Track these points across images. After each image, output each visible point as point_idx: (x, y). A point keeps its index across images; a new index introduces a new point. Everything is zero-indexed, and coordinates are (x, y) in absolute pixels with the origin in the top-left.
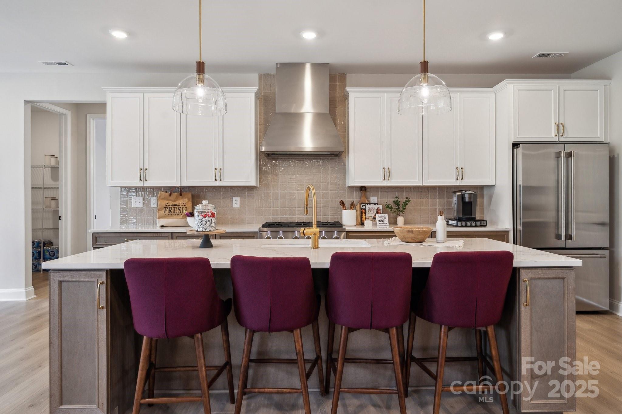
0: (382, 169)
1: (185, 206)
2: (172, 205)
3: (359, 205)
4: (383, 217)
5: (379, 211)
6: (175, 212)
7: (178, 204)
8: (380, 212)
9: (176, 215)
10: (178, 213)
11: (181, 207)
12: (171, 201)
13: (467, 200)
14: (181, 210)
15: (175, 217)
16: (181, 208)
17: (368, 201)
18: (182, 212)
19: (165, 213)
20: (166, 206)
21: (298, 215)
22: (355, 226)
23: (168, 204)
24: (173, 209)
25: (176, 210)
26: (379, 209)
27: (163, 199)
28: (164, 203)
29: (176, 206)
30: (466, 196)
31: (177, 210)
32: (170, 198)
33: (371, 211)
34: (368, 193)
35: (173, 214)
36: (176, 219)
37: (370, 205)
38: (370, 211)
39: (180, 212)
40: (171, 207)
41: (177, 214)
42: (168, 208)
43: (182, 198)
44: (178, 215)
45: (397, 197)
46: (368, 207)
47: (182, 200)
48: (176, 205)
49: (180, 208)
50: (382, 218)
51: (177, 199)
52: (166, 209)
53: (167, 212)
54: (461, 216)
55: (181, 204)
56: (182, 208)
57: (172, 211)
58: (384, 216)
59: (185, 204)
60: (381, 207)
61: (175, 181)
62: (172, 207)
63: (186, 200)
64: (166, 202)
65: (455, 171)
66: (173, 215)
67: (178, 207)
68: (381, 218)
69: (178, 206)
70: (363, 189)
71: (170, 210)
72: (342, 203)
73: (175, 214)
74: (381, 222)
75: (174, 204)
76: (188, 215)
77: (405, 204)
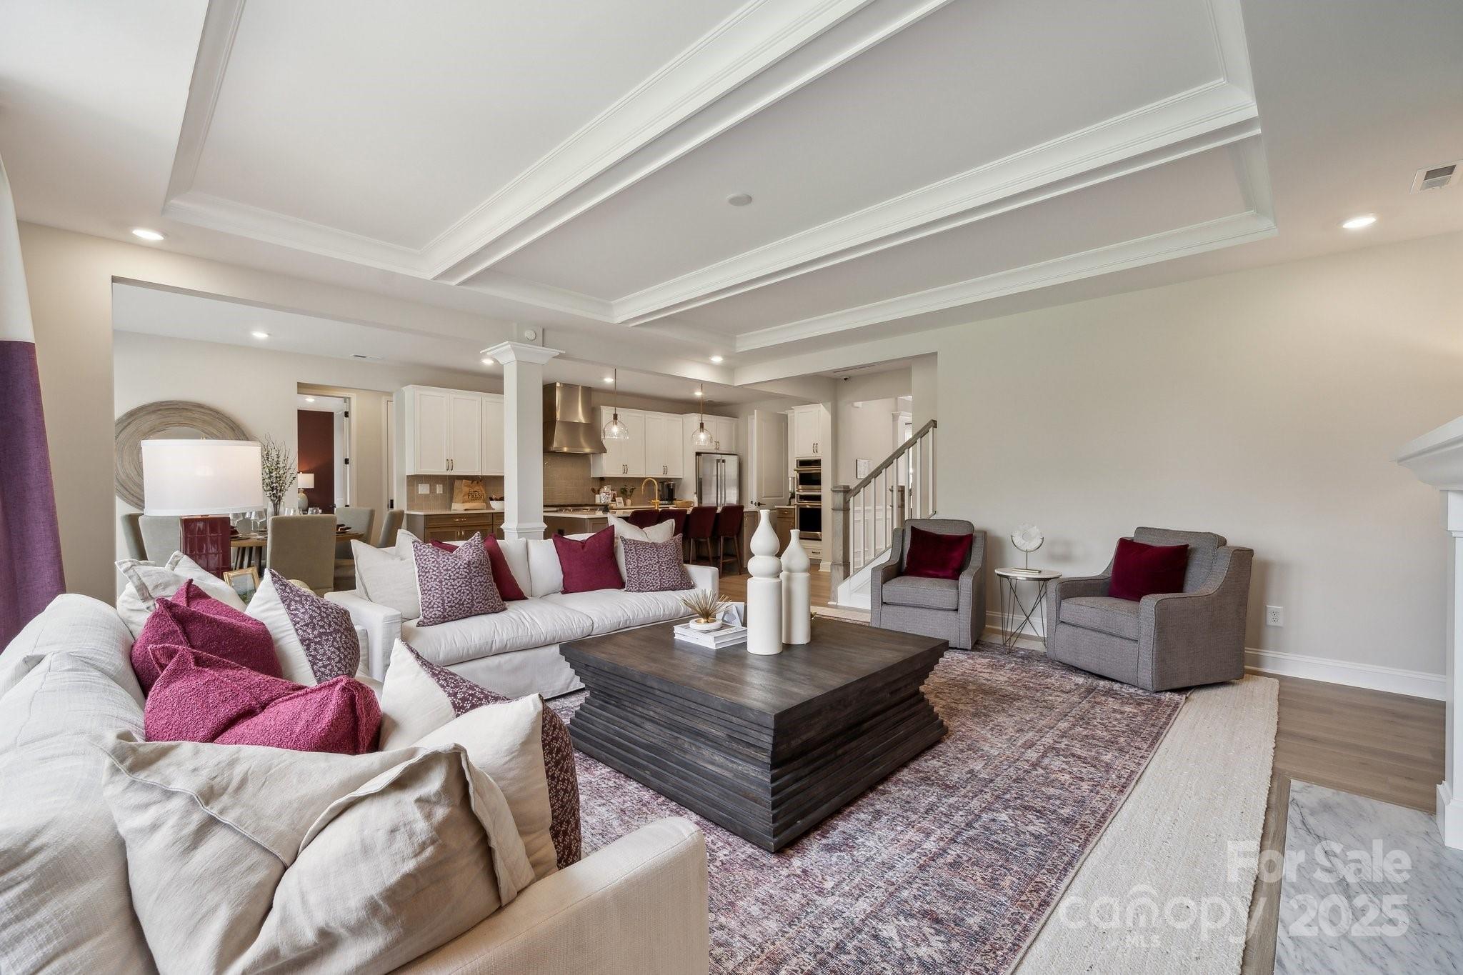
0: (623, 465)
1: (482, 492)
10: (478, 498)
15: (476, 501)
18: (481, 497)
20: (468, 492)
23: (470, 491)
24: (475, 494)
27: (465, 486)
28: (467, 489)
31: (478, 496)
32: (472, 485)
35: (475, 498)
36: (478, 503)
40: (472, 493)
42: (470, 494)
45: (625, 486)
47: (478, 487)
53: (470, 497)
56: (481, 494)
57: (474, 496)
59: (482, 490)
61: (477, 471)
63: (481, 487)
69: (478, 492)
75: (475, 490)
76: (491, 499)
77: (632, 491)
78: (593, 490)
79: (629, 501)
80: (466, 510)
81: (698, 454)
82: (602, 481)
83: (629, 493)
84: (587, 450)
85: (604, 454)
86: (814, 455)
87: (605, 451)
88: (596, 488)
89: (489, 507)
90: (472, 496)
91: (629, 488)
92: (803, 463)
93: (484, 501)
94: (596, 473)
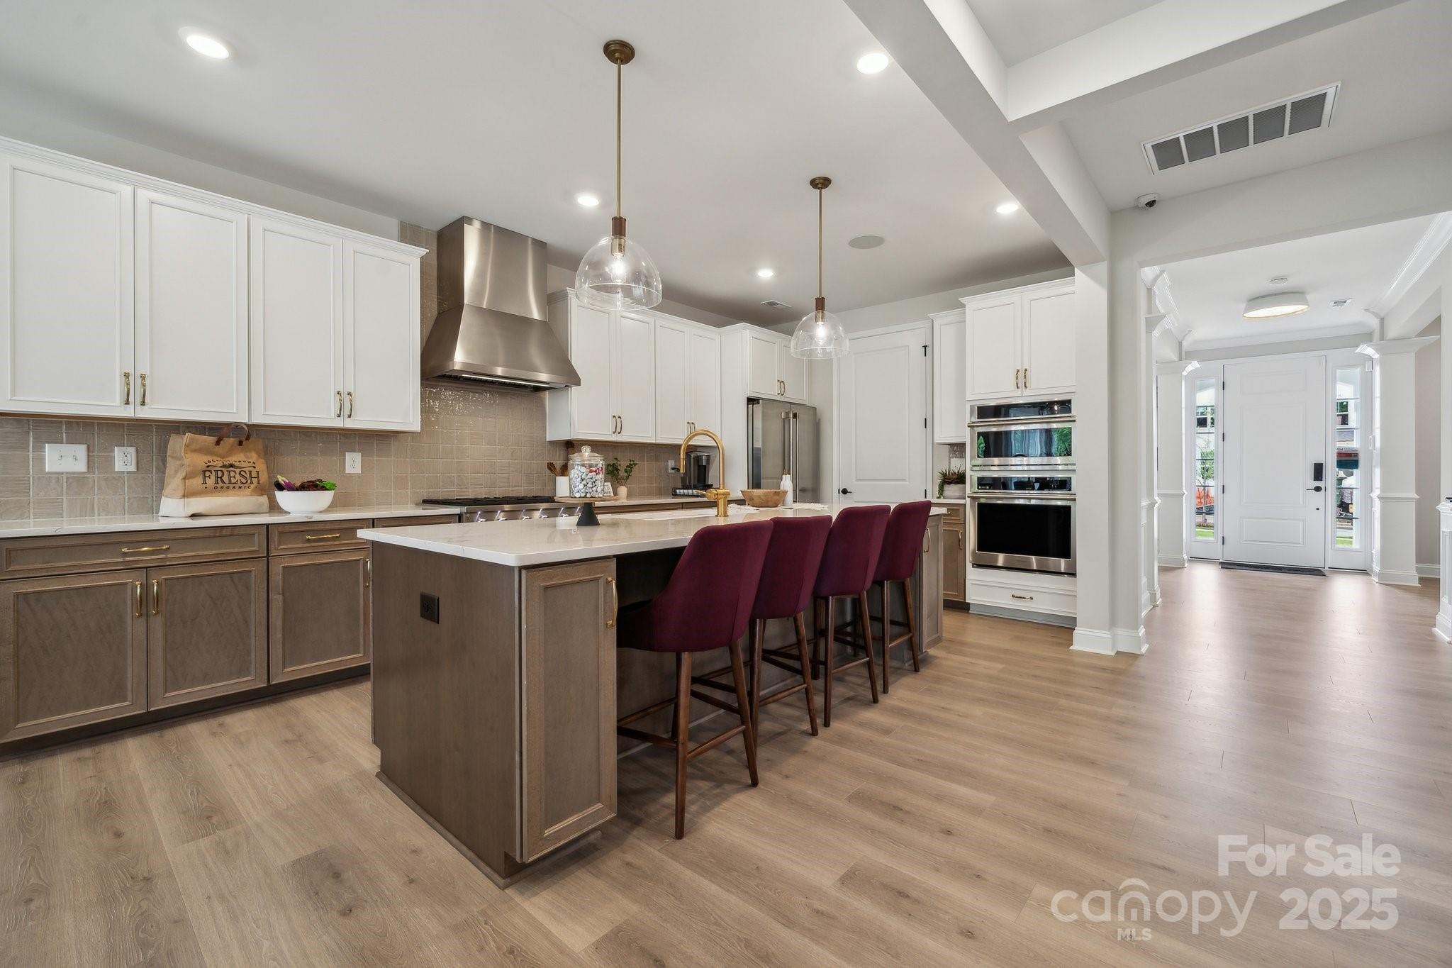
0: (611, 417)
1: (254, 467)
6: (233, 480)
9: (234, 487)
10: (239, 484)
11: (247, 470)
14: (248, 477)
15: (230, 492)
16: (245, 471)
18: (249, 481)
19: (204, 483)
20: (208, 466)
23: (212, 464)
24: (226, 474)
25: (234, 477)
27: (195, 451)
28: (201, 460)
29: (232, 469)
31: (238, 477)
32: (217, 449)
35: (227, 485)
36: (239, 498)
39: (244, 481)
40: (220, 469)
41: (237, 486)
42: (213, 472)
44: (240, 487)
45: (616, 459)
47: (242, 455)
49: (242, 473)
52: (207, 474)
53: (211, 482)
55: (243, 465)
56: (248, 473)
57: (226, 478)
59: (254, 463)
61: (234, 411)
62: (223, 469)
64: (206, 458)
66: (228, 488)
67: (238, 470)
71: (221, 478)
73: (231, 486)
75: (227, 463)
76: (280, 487)
77: (629, 469)
78: (551, 467)
79: (623, 490)
80: (194, 516)
81: (751, 401)
82: (570, 446)
83: (622, 474)
84: (544, 377)
85: (574, 389)
86: (1018, 393)
87: (577, 382)
88: (558, 463)
89: (274, 507)
90: (221, 479)
91: (623, 464)
92: (985, 412)
93: (261, 490)
94: (557, 431)
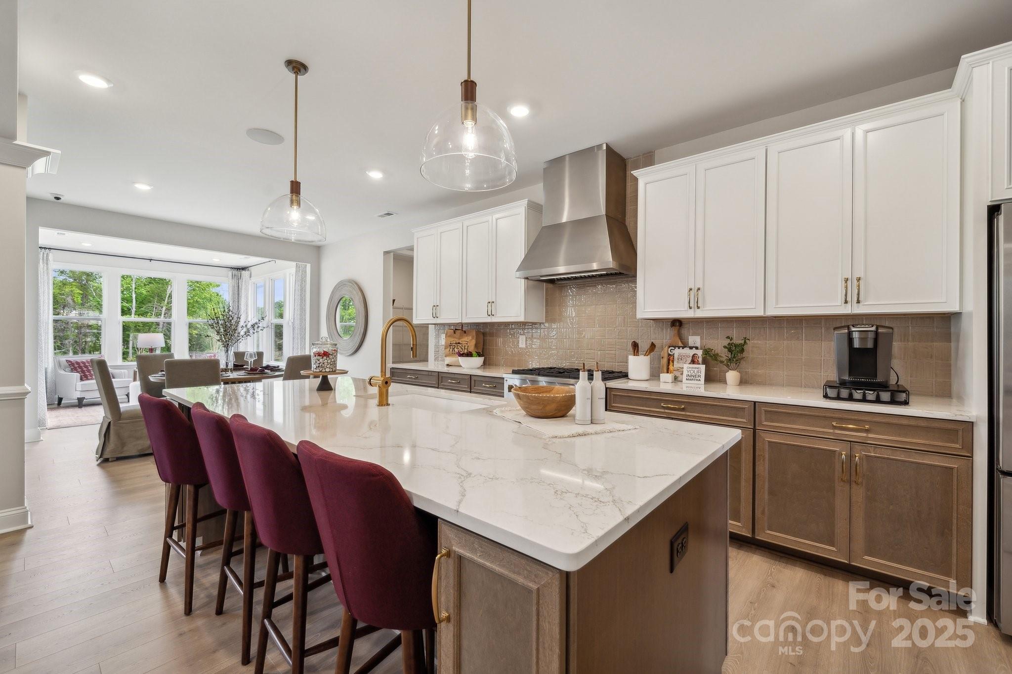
2: (456, 343)
3: (666, 349)
4: (696, 370)
5: (696, 360)
7: (461, 342)
8: (698, 361)
12: (457, 338)
13: (856, 344)
17: (682, 343)
21: (588, 360)
22: (646, 382)
26: (696, 356)
30: (856, 335)
33: (683, 359)
34: (684, 331)
37: (683, 349)
38: (681, 358)
43: (467, 336)
46: (677, 352)
48: (459, 343)
50: (694, 372)
51: (461, 337)
54: (846, 377)
58: (698, 368)
60: (700, 353)
63: (470, 338)
65: (840, 285)
68: (692, 372)
69: (461, 344)
70: (677, 323)
72: (635, 346)
74: (691, 377)
